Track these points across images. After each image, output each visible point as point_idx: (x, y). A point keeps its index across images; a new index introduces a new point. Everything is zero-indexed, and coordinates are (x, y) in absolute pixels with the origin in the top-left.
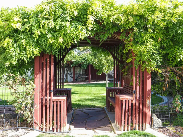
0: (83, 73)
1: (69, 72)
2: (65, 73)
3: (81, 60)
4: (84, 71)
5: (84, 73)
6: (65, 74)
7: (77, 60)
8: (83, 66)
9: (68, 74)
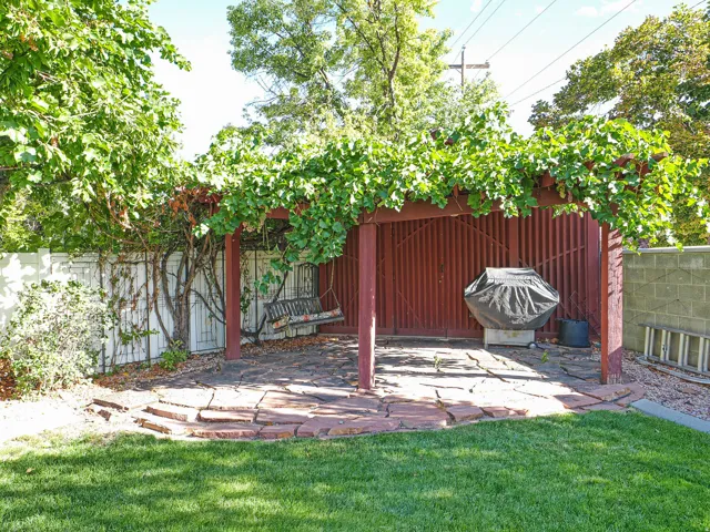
0: (298, 290)
1: (199, 283)
2: (172, 293)
3: (288, 176)
4: (307, 273)
5: (308, 285)
6: (168, 298)
7: (247, 182)
8: (310, 234)
9: (192, 298)
